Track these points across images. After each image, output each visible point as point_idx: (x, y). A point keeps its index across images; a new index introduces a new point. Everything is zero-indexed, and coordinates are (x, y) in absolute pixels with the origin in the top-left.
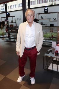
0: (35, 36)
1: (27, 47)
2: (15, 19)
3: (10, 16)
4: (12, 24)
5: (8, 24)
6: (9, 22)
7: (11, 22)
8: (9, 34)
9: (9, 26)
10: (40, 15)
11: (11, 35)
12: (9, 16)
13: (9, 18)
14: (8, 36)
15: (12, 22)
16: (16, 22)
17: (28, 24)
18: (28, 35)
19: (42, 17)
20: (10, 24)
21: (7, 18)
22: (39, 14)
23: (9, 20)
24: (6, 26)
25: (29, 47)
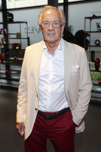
0: (64, 80)
1: (43, 110)
2: (28, 29)
3: (15, 20)
4: (18, 41)
5: (7, 41)
6: (11, 36)
7: (15, 36)
8: (8, 68)
9: (10, 47)
10: (94, 21)
11: (13, 72)
12: (11, 21)
13: (10, 26)
14: (6, 73)
15: (19, 36)
16: (28, 38)
17: (45, 47)
18: (46, 76)
19: (98, 26)
20: (11, 42)
21: (5, 27)
22: (91, 18)
23: (10, 32)
24: (3, 47)
25: (49, 111)
